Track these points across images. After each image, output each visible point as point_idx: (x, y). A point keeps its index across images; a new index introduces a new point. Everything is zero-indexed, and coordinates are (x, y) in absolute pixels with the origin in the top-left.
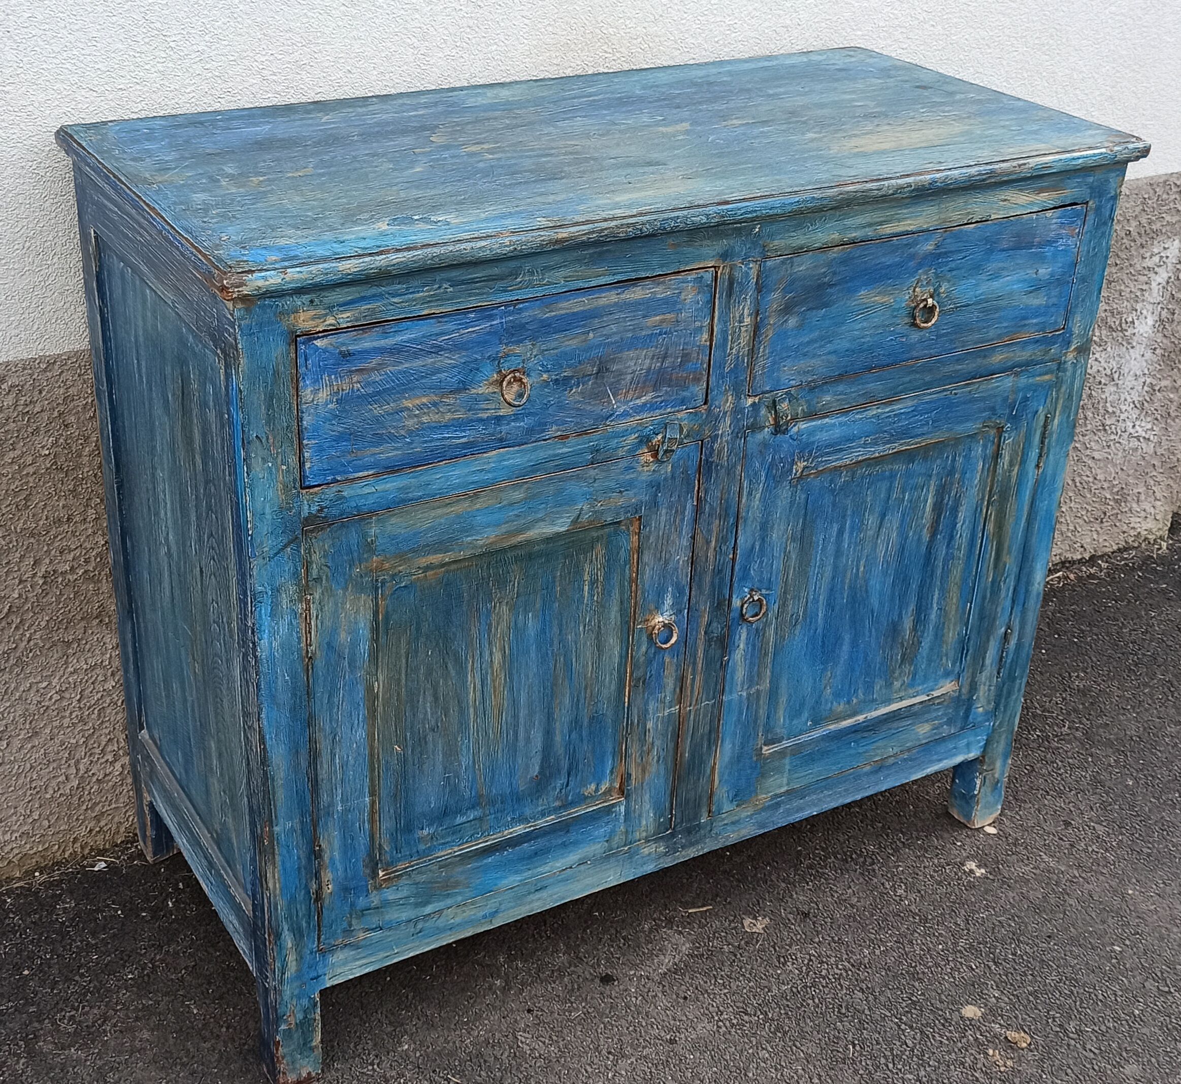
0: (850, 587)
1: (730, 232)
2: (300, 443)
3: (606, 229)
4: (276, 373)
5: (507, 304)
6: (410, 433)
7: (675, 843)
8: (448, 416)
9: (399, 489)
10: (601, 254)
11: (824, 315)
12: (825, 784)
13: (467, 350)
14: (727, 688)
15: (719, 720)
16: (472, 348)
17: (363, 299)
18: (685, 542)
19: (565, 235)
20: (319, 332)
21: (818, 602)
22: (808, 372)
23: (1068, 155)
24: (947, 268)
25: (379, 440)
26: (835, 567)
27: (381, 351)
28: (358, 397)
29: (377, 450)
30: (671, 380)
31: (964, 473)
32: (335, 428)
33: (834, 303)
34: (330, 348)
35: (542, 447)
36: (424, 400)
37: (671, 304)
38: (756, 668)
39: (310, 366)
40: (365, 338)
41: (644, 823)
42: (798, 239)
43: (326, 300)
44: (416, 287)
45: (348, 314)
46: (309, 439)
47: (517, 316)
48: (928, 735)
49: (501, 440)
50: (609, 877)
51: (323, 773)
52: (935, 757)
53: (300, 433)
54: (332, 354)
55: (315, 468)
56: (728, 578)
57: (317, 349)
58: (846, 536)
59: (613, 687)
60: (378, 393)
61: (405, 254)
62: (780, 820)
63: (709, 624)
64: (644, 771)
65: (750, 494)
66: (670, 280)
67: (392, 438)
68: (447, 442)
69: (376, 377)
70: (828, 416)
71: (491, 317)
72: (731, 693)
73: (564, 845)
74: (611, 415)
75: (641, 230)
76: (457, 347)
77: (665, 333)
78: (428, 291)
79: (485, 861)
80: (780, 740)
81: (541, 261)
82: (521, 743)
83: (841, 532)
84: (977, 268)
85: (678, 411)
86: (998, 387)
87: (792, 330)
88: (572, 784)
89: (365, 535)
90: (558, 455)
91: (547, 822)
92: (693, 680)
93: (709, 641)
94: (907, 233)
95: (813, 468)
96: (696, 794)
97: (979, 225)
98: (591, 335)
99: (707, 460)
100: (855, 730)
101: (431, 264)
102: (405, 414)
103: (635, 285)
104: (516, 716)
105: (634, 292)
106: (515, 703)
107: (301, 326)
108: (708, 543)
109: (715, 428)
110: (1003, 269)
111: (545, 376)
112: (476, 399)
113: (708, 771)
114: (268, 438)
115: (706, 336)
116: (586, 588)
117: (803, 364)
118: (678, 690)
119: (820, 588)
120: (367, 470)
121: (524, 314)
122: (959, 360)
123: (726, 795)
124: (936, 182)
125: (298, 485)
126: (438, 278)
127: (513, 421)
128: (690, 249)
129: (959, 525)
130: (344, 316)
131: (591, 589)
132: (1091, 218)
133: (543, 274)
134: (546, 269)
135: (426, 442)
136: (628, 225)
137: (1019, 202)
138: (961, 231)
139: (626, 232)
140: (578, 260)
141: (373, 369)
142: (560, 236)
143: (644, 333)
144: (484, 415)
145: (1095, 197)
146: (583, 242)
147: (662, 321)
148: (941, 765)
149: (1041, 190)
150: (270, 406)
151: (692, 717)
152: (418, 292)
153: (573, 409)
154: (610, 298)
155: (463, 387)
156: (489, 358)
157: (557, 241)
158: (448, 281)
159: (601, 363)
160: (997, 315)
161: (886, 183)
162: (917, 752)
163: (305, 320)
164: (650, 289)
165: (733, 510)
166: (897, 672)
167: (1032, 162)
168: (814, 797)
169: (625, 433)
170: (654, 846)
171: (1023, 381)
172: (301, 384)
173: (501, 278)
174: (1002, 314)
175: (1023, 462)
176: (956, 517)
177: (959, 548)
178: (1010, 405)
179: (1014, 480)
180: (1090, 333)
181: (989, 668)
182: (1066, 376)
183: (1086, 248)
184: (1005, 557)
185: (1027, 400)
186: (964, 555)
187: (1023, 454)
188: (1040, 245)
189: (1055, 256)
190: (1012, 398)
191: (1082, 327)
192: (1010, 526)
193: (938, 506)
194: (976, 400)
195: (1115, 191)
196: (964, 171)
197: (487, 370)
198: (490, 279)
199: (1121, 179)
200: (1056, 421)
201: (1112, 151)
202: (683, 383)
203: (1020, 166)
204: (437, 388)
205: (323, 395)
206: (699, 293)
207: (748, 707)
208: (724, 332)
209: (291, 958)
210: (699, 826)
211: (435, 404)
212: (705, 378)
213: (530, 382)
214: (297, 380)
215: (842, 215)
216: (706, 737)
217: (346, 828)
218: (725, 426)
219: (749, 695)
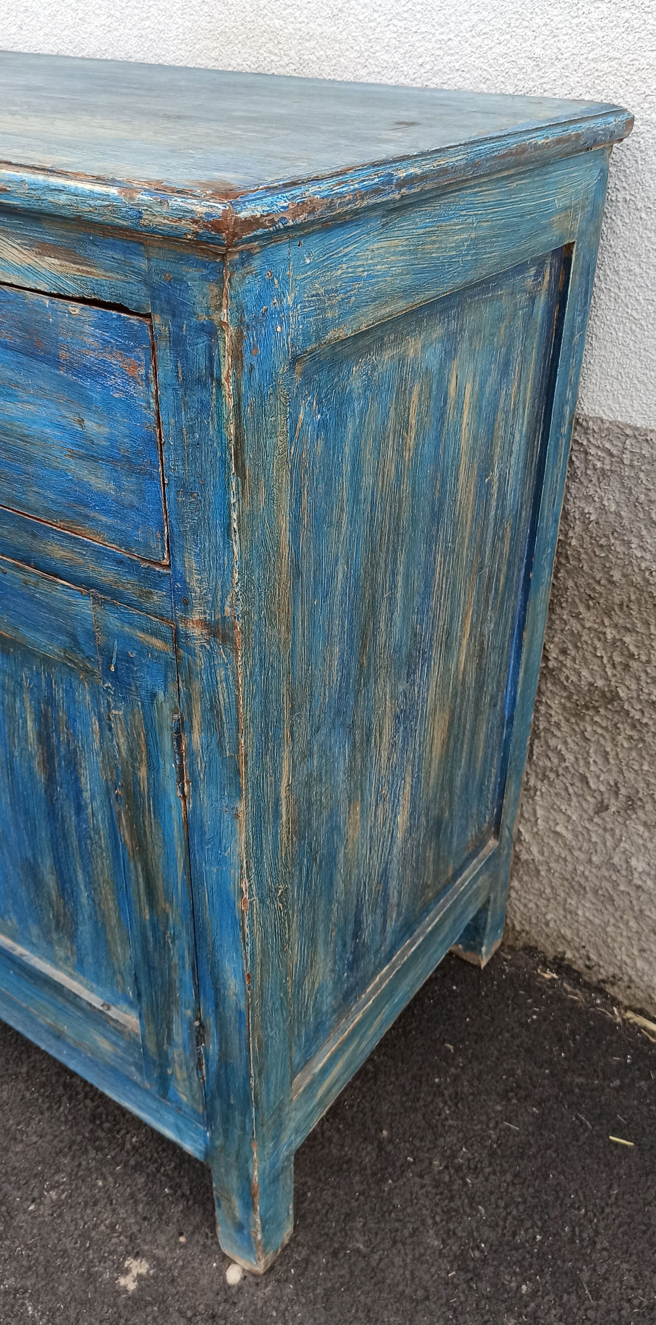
48: (113, 1057)
86: (70, 604)
129: (87, 795)
145: (164, 311)
148: (143, 1115)
149: (44, 249)
166: (55, 936)
171: (113, 621)
174: (40, 472)
175: (153, 768)
176: (77, 779)
177: (97, 832)
178: (101, 650)
179: (144, 785)
180: (228, 609)
181: (181, 1050)
182: (196, 664)
183: (173, 421)
184: (163, 904)
185: (130, 661)
186: (106, 847)
187: (148, 752)
188: (70, 367)
189: (109, 406)
190: (101, 639)
191: (205, 585)
192: (159, 857)
193: (44, 738)
194: (39, 603)
195: (208, 315)
199: (216, 291)
200: (197, 737)
201: (131, 198)
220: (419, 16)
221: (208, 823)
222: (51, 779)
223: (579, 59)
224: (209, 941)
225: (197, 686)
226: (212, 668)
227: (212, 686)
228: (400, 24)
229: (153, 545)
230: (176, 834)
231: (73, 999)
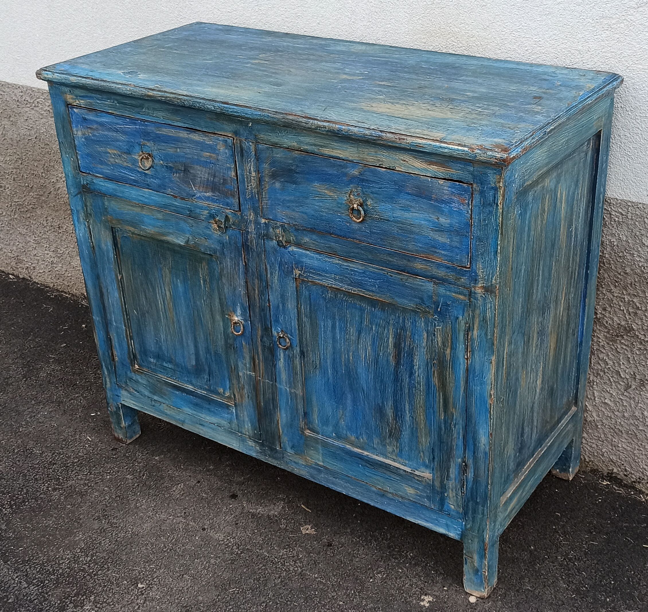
0: (345, 365)
1: (236, 121)
2: (76, 151)
3: (168, 97)
4: (63, 117)
5: (142, 120)
6: (113, 165)
7: (264, 450)
8: (125, 164)
9: (113, 189)
10: (177, 110)
11: (295, 188)
12: (348, 479)
13: (128, 135)
14: (277, 380)
15: (277, 397)
16: (130, 135)
17: (87, 97)
18: (242, 283)
19: (151, 94)
20: (75, 106)
21: (327, 362)
22: (292, 218)
24: (370, 190)
25: (102, 163)
26: (334, 348)
27: (97, 123)
28: (92, 140)
29: (102, 167)
30: (219, 189)
31: (413, 334)
32: (86, 150)
33: (300, 184)
34: (79, 114)
35: (166, 197)
36: (115, 152)
37: (212, 149)
38: (292, 379)
39: (74, 119)
40: (90, 114)
41: (246, 427)
42: (274, 138)
43: (74, 92)
44: (105, 98)
46: (78, 151)
47: (146, 128)
48: (415, 497)
49: (148, 185)
50: (235, 444)
52: (423, 516)
53: (75, 146)
54: (80, 117)
55: (82, 164)
56: (268, 316)
57: (75, 112)
58: (338, 331)
59: (223, 343)
60: (98, 141)
61: (92, 81)
62: (322, 480)
63: (262, 337)
64: (242, 397)
65: (271, 274)
66: (211, 136)
67: (106, 164)
68: (127, 176)
69: (96, 133)
70: (308, 251)
71: (135, 124)
72: (280, 384)
73: (209, 410)
74: (194, 196)
77: (213, 163)
78: (109, 102)
79: (175, 392)
80: (318, 433)
81: (151, 105)
82: (185, 344)
83: (334, 327)
84: (391, 199)
85: (226, 209)
86: (422, 286)
87: (278, 190)
88: (211, 381)
89: (104, 204)
90: (174, 204)
91: (201, 392)
92: (259, 363)
93: (264, 346)
94: (339, 158)
95: (305, 277)
96: (271, 430)
97: (389, 171)
98: (178, 150)
99: (246, 243)
100: (360, 457)
101: (101, 89)
102: (109, 155)
103: (195, 132)
104: (180, 328)
105: (195, 136)
106: (179, 321)
107: (69, 101)
108: (254, 290)
109: (247, 226)
110: (411, 207)
112: (135, 160)
113: (276, 422)
114: (65, 144)
115: (233, 174)
116: (202, 281)
117: (288, 212)
118: (252, 364)
119: (327, 354)
120: (100, 174)
121: (148, 128)
122: (389, 254)
123: (287, 442)
124: (342, 131)
125: (78, 169)
126: (112, 97)
127: (152, 178)
128: (218, 123)
129: (416, 368)
130: (82, 102)
131: (204, 284)
132: (477, 197)
133: (153, 111)
134: (154, 109)
135: (119, 172)
136: (178, 99)
137: (416, 165)
138: (376, 170)
139: (178, 101)
140: (168, 110)
141: (94, 129)
142: (149, 94)
143: (202, 159)
145: (478, 183)
146: (160, 100)
147: (211, 156)
148: (428, 525)
149: (431, 163)
150: (64, 130)
151: (262, 384)
152: (106, 101)
153: (176, 184)
154: (183, 134)
155: (129, 153)
156: (137, 143)
158: (117, 100)
159: (185, 166)
160: (412, 236)
161: (311, 121)
162: (409, 504)
163: (69, 98)
164: (202, 137)
165: (264, 278)
166: (388, 441)
167: (410, 140)
168: (342, 482)
169: (201, 208)
170: (254, 443)
171: (442, 290)
172: (72, 125)
173: (136, 107)
174: (416, 237)
175: (453, 348)
176: (412, 361)
177: (419, 383)
178: (434, 303)
179: (448, 357)
180: (494, 281)
181: (454, 481)
182: (478, 303)
183: (477, 217)
184: (451, 409)
185: (448, 305)
186: (423, 390)
187: (452, 342)
188: (436, 200)
189: (451, 213)
190: (435, 298)
191: (485, 273)
192: (452, 388)
193: (397, 346)
194: (407, 287)
195: (495, 184)
196: (362, 130)
197: (137, 148)
198: (132, 105)
199: (499, 177)
200: (475, 332)
201: (473, 151)
202: (226, 195)
203: (400, 139)
204: (119, 148)
205: (80, 133)
206: (226, 148)
207: (291, 399)
208: (243, 175)
209: (108, 380)
210: (277, 451)
211: (119, 156)
212: (237, 196)
213: (155, 162)
214: (70, 123)
215: (297, 133)
216: (271, 401)
217: (118, 335)
218: (252, 228)
219: (291, 393)
220: (525, 31)
221: (477, 367)
222: (398, 363)
224: (473, 421)
225: (477, 312)
226: (485, 305)
227: (485, 312)
228: (516, 33)
229: (464, 260)
230: (461, 375)
231: (395, 471)
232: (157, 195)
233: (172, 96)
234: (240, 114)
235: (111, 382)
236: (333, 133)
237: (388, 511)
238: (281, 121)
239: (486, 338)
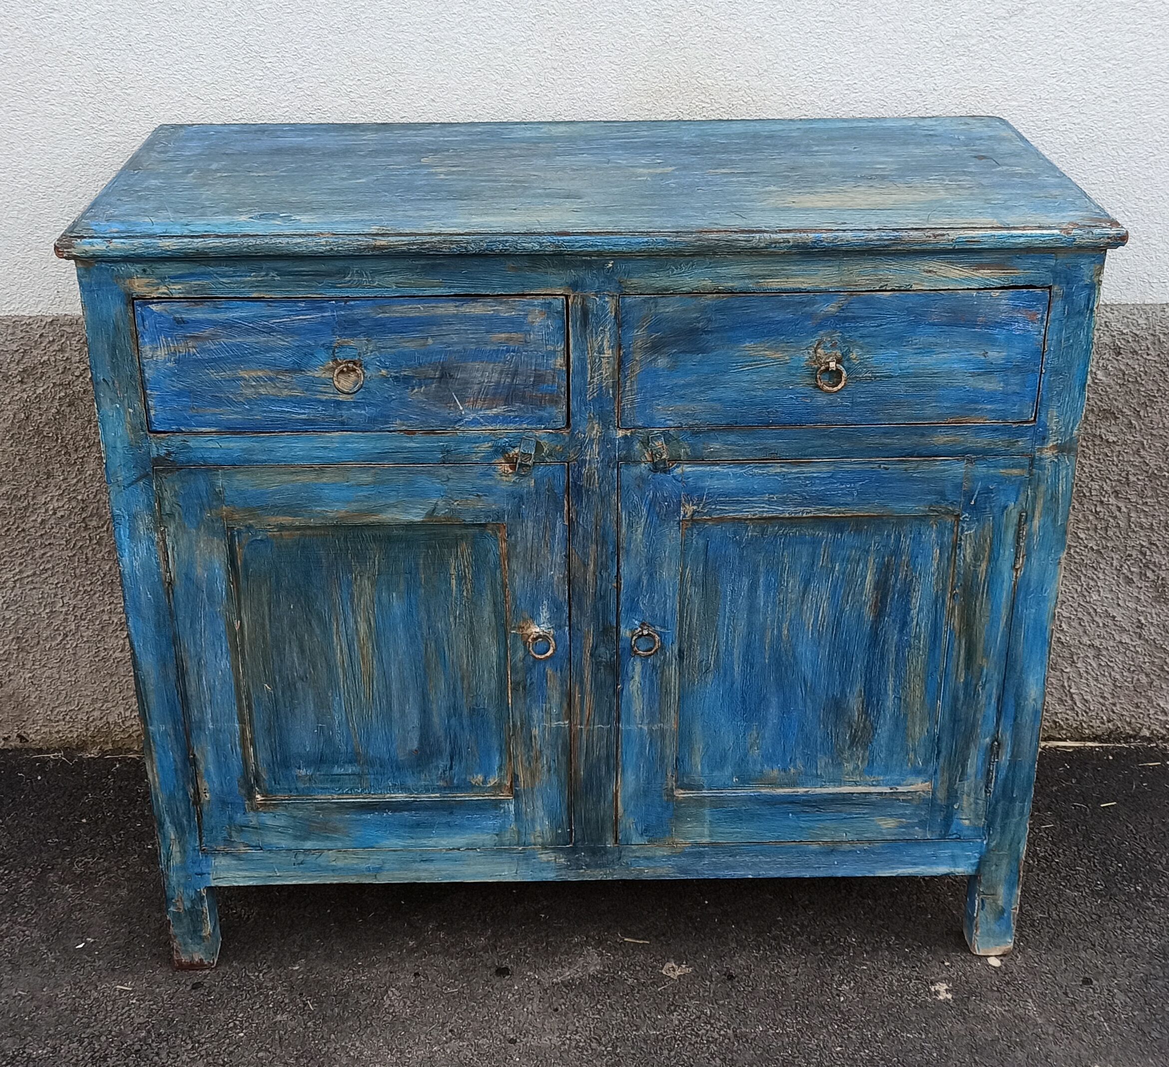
0: (771, 648)
1: (578, 263)
2: (144, 393)
3: (427, 243)
4: (116, 328)
5: (338, 299)
6: (249, 401)
7: (577, 859)
8: (286, 392)
9: (243, 450)
10: (433, 266)
11: (700, 361)
12: (759, 848)
13: (299, 335)
14: (623, 717)
15: (617, 748)
16: (304, 334)
17: (192, 275)
18: (559, 559)
19: (383, 243)
20: (154, 298)
21: (732, 654)
22: (688, 415)
23: (1005, 232)
24: (858, 334)
25: (218, 402)
26: (750, 624)
27: (214, 323)
28: (196, 361)
29: (217, 411)
30: (524, 397)
31: (913, 557)
32: (175, 384)
33: (712, 350)
34: (164, 313)
35: (387, 438)
36: (260, 374)
37: (516, 324)
38: (657, 705)
39: (147, 327)
40: (197, 310)
41: (538, 828)
42: (661, 280)
43: (157, 271)
44: (243, 272)
45: (180, 287)
46: (152, 390)
47: (349, 312)
48: (895, 831)
49: (342, 423)
50: (504, 871)
51: (192, 690)
52: (907, 859)
53: (143, 383)
54: (167, 319)
55: (160, 416)
56: (613, 607)
57: (153, 312)
58: (761, 592)
59: (493, 685)
60: (214, 360)
61: (222, 240)
62: (705, 870)
63: (595, 648)
64: (533, 776)
65: (630, 525)
66: (515, 301)
67: (231, 402)
68: (287, 416)
69: (210, 345)
70: (718, 465)
71: (322, 309)
72: (628, 722)
73: (448, 825)
74: (460, 420)
75: (466, 248)
76: (289, 331)
77: (513, 351)
78: (254, 276)
79: (364, 817)
80: (700, 788)
81: (369, 265)
82: (396, 715)
83: (753, 587)
84: (898, 339)
85: (536, 429)
86: (945, 471)
87: (663, 370)
88: (456, 768)
89: (213, 485)
90: (405, 448)
91: (429, 797)
92: (582, 699)
93: (597, 665)
94: (800, 291)
95: (705, 514)
96: (597, 815)
97: (897, 294)
98: (430, 341)
99: (575, 483)
100: (792, 800)
101: (246, 252)
102: (242, 383)
103: (473, 301)
104: (388, 687)
105: (474, 307)
106: (385, 675)
107: (137, 291)
108: (586, 566)
109: (581, 452)
110: (936, 344)
111: (384, 372)
112: (314, 381)
113: (610, 797)
114: (113, 383)
115: (560, 361)
116: (453, 582)
117: (680, 405)
118: (565, 705)
119: (733, 641)
120: (210, 427)
121: (355, 311)
122: (886, 433)
123: (633, 827)
124: (822, 241)
125: (145, 428)
126: (264, 266)
127: (354, 407)
128: (534, 275)
129: (914, 612)
130: (177, 287)
131: (459, 584)
132: (1058, 306)
133: (373, 277)
134: (375, 272)
135: (265, 412)
136: (451, 242)
137: (950, 275)
138: (873, 297)
139: (449, 248)
140: (410, 269)
141: (207, 338)
142: (378, 243)
143: (489, 348)
144: (324, 398)
145: (1061, 283)
146: (403, 252)
147: (507, 339)
148: (917, 870)
149: (981, 266)
150: (113, 355)
151: (584, 736)
152: (246, 276)
153: (417, 407)
154: (449, 309)
155: (297, 368)
156: (323, 345)
157: (375, 248)
158: (276, 270)
159: (443, 368)
160: (934, 393)
161: (757, 236)
162: (882, 847)
163: (139, 285)
164: (491, 306)
165: (612, 537)
166: (846, 754)
167: (953, 234)
168: (747, 859)
169: (476, 440)
170: (553, 855)
171: (981, 469)
172: (140, 341)
173: (329, 274)
174: (941, 392)
175: (993, 559)
176: (909, 602)
177: (917, 637)
178: (965, 493)
179: (982, 577)
180: (1075, 432)
181: (973, 778)
182: (1044, 474)
183: (1055, 338)
184: (980, 660)
185: (991, 491)
186: (924, 646)
187: (992, 550)
188: (985, 325)
189: (1009, 340)
190: (966, 486)
191: (1061, 423)
192: (983, 626)
193: (881, 585)
194: (915, 480)
195: (1091, 279)
196: (861, 234)
197: (322, 356)
198: (317, 274)
199: (1098, 267)
200: (1036, 523)
201: (1068, 233)
202: (539, 403)
203: (935, 236)
204: (272, 365)
205: (161, 354)
206: (548, 318)
207: (651, 743)
208: (582, 360)
209: (175, 849)
210: (606, 851)
211: (271, 379)
212: (564, 401)
213: (368, 374)
214: (136, 336)
215: (714, 262)
216: (603, 761)
217: (218, 746)
218: (593, 453)
219: (651, 731)
221: (1034, 577)
222: (880, 614)
223: (949, 89)
224: (1018, 668)
225: (1042, 488)
226: (1056, 473)
227: (1055, 485)
229: (1025, 411)
230: (1004, 600)
231: (863, 800)
232: (361, 437)
233: (435, 239)
234: (600, 248)
235: (184, 851)
236: (803, 248)
237: (839, 875)
238: (693, 246)
239: (1054, 526)
